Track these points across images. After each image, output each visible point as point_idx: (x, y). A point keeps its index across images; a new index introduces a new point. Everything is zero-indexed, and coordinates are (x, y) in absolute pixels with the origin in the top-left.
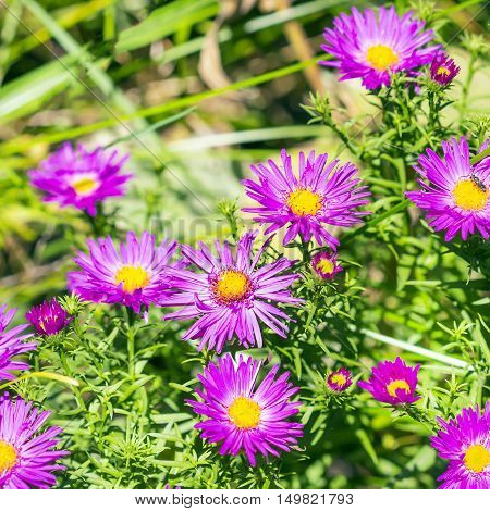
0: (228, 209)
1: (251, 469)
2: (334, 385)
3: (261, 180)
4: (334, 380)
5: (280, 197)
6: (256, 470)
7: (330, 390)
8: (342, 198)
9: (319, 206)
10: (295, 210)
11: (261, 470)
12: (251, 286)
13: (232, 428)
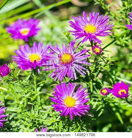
0: (67, 34)
1: (74, 123)
2: (103, 93)
3: (75, 21)
4: (102, 92)
5: (82, 27)
6: (76, 123)
7: (101, 95)
8: (104, 27)
9: (95, 30)
10: (87, 32)
11: (78, 123)
12: (73, 59)
13: (65, 107)
